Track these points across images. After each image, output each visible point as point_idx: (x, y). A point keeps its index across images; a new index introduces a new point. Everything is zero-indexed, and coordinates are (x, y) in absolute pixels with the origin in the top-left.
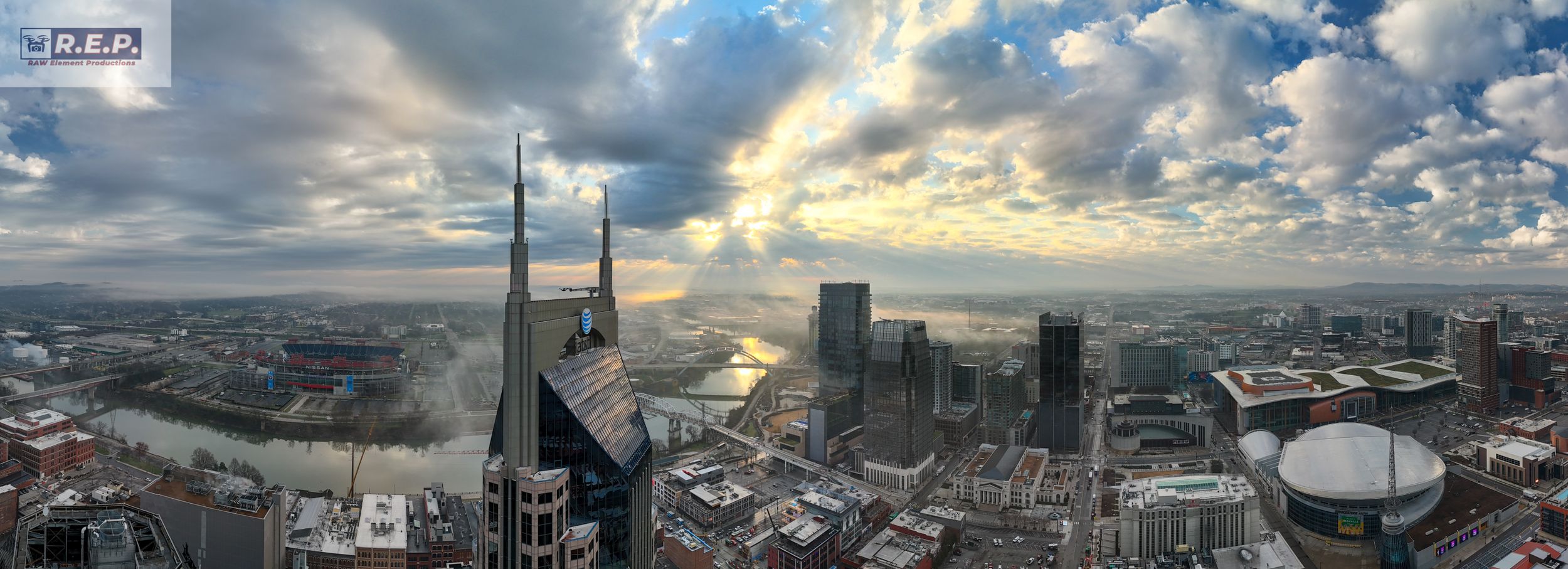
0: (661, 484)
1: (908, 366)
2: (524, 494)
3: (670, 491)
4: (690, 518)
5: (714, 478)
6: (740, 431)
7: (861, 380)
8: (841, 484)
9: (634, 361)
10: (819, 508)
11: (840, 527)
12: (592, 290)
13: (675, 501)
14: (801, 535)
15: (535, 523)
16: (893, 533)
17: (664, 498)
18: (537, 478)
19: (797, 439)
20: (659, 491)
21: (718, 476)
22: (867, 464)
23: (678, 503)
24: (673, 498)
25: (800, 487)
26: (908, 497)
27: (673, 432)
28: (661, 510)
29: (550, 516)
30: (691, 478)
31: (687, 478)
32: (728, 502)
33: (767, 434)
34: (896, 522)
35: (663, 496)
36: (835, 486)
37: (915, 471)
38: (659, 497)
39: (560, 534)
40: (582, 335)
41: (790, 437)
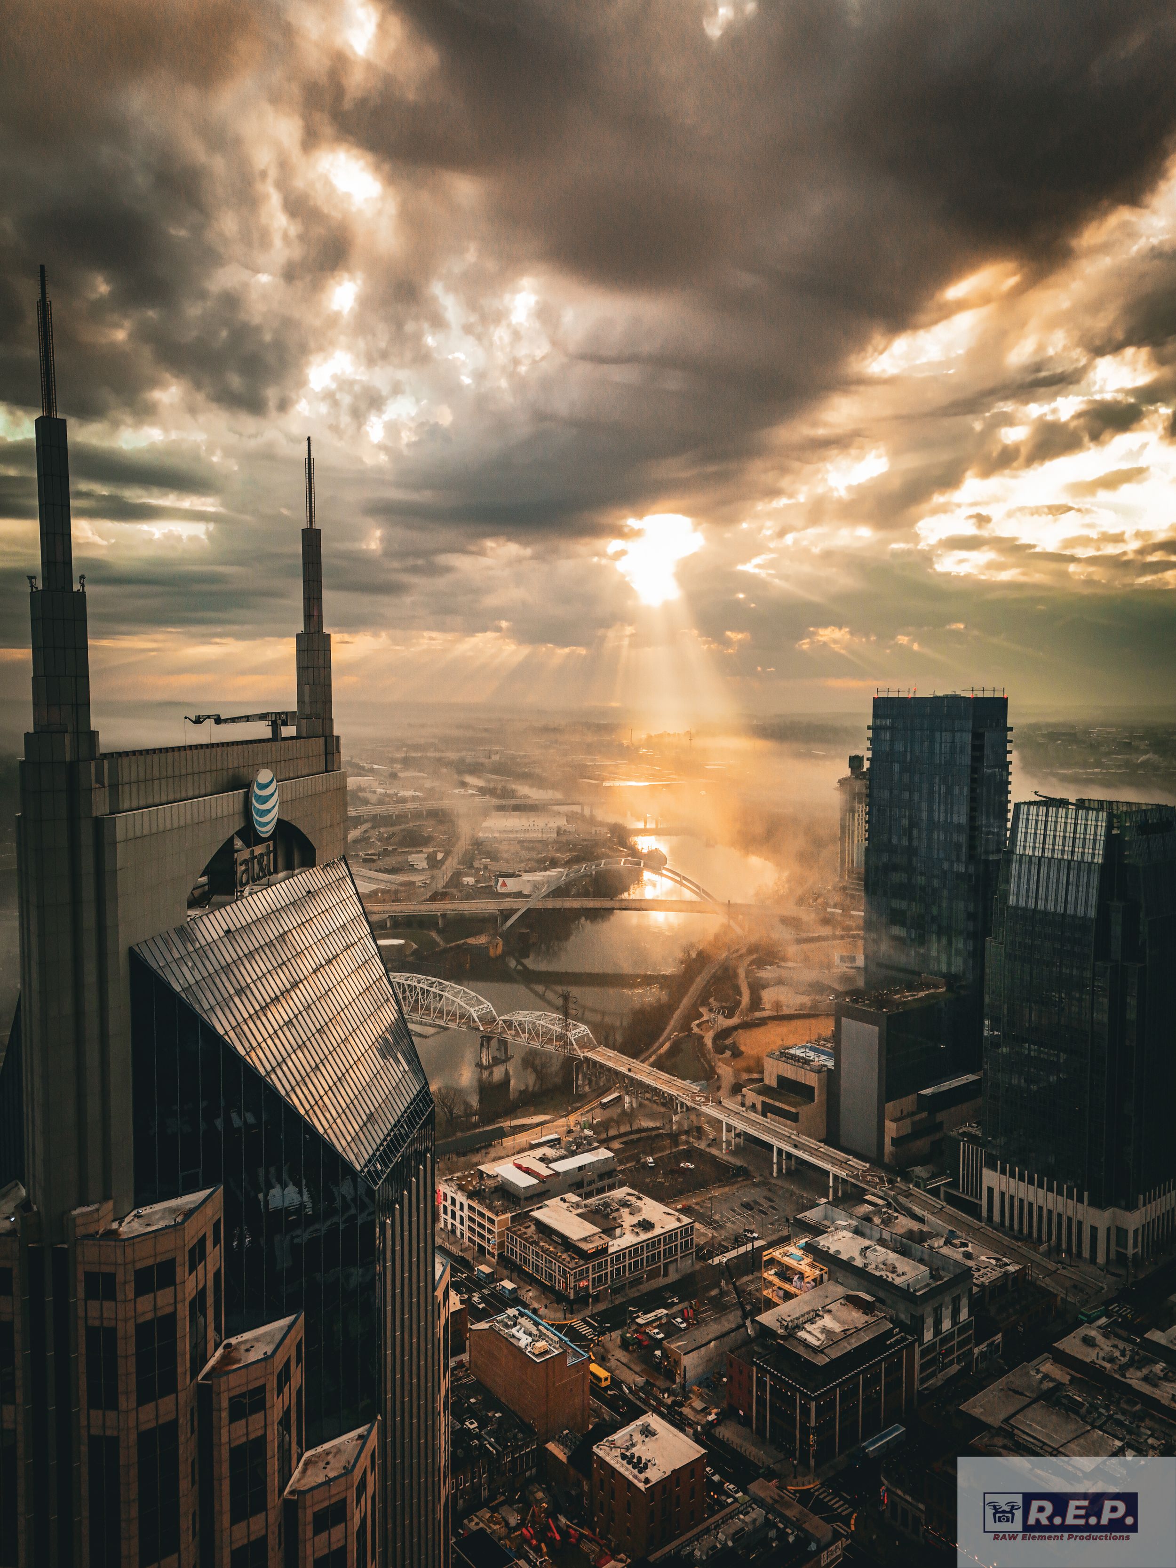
0: (460, 1198)
1: (1117, 930)
2: (91, 1277)
3: (482, 1215)
4: (531, 1280)
5: (591, 1183)
6: (659, 1065)
7: (978, 956)
8: (921, 1220)
9: (394, 896)
10: (861, 1274)
11: (917, 1329)
12: (278, 720)
13: (495, 1240)
14: (812, 1335)
15: (127, 1347)
16: (1060, 1374)
17: (467, 1234)
18: (130, 1227)
19: (805, 1092)
20: (453, 1216)
21: (601, 1177)
22: (990, 1178)
23: (501, 1245)
24: (490, 1231)
25: (812, 1215)
26: (1107, 1284)
27: (489, 1067)
28: (459, 1264)
29: (169, 1322)
30: (534, 1181)
31: (524, 1181)
32: (625, 1240)
33: (725, 1072)
34: (1070, 1344)
35: (465, 1228)
36: (904, 1223)
37: (1133, 1220)
38: (453, 1231)
39: (198, 1359)
40: (249, 834)
41: (786, 1086)
